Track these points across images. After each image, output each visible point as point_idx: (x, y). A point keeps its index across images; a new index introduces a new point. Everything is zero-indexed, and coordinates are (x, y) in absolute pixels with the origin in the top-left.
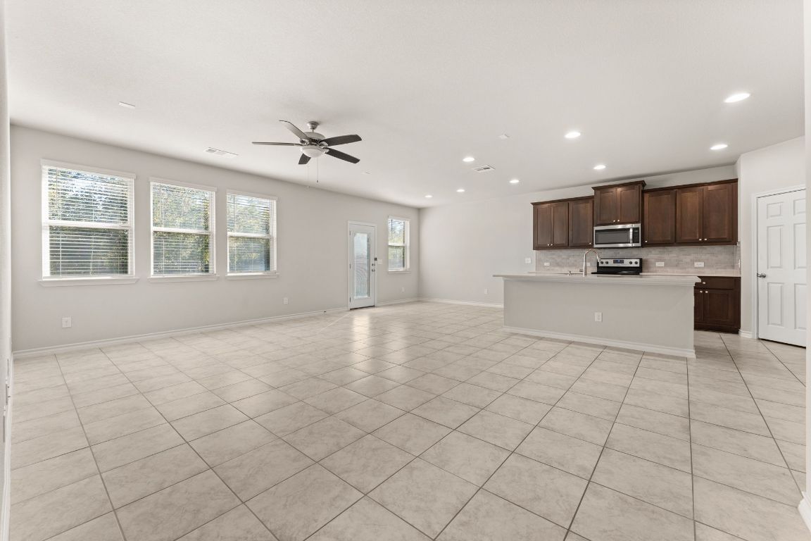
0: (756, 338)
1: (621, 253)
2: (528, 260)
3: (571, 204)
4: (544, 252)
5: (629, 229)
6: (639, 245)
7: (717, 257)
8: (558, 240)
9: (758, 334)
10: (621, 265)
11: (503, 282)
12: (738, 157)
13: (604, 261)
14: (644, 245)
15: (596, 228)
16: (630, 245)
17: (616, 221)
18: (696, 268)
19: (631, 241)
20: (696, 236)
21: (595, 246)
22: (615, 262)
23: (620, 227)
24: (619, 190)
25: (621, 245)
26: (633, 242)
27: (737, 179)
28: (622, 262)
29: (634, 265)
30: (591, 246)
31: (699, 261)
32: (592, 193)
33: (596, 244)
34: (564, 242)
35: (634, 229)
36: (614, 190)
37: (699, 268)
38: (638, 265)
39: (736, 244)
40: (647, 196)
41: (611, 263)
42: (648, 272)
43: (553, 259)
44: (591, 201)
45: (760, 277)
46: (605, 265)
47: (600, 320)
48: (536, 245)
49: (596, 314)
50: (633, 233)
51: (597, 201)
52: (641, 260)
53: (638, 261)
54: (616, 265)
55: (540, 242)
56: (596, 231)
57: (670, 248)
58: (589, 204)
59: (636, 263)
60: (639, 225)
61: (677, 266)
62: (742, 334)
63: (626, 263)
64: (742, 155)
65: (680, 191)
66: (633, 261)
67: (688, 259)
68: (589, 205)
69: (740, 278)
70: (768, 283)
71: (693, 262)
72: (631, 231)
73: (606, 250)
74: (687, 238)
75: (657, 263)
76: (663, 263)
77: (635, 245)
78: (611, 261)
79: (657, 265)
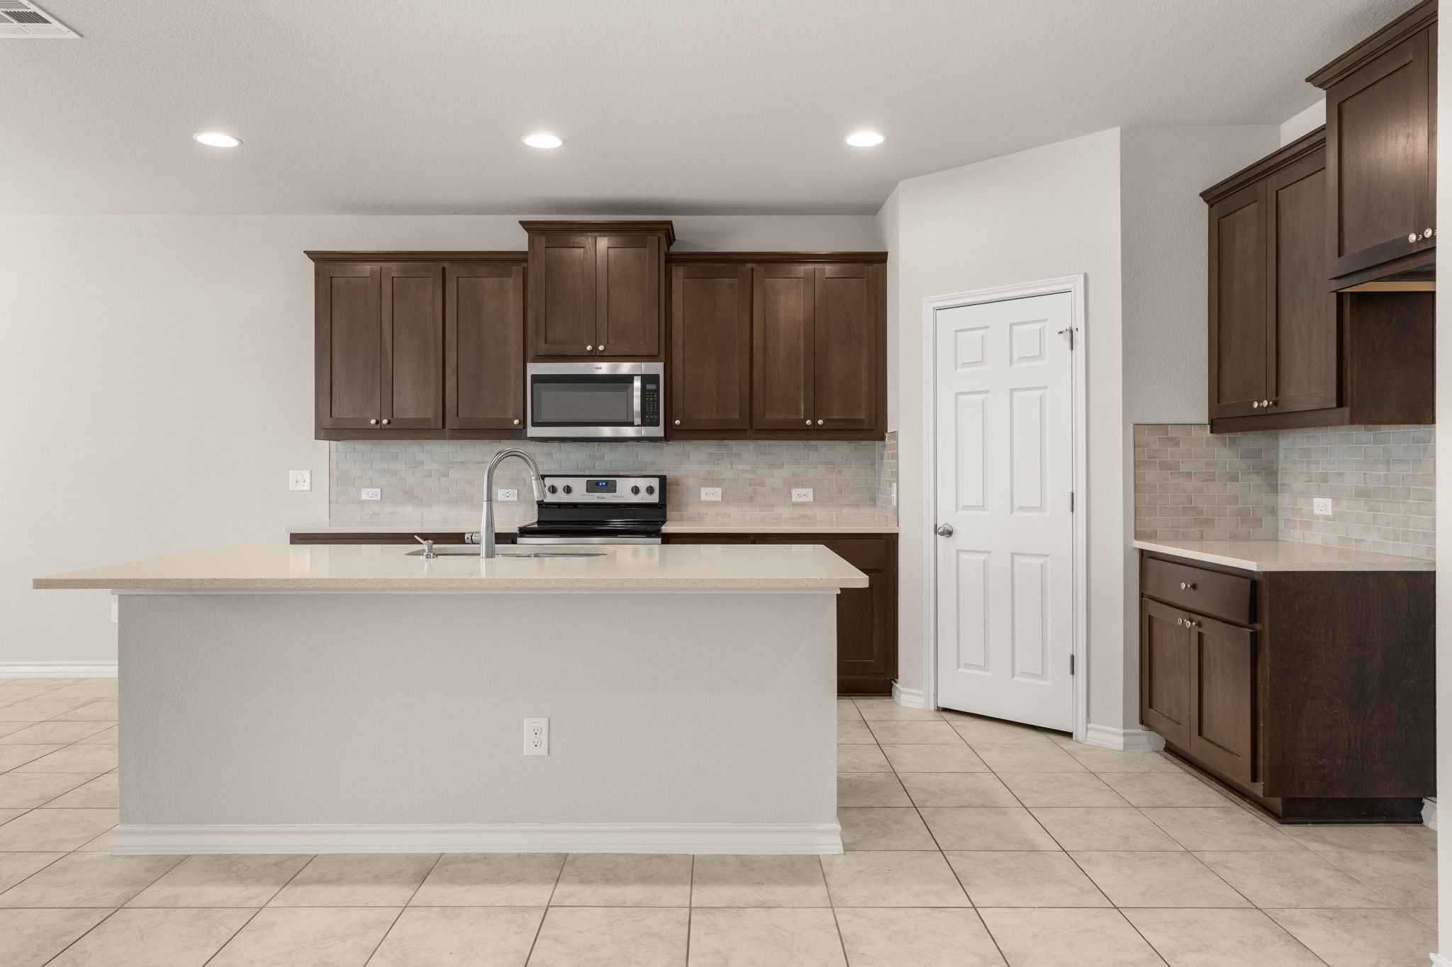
0: (932, 708)
1: (609, 459)
2: (300, 480)
3: (453, 271)
4: (362, 446)
5: (628, 379)
6: (658, 431)
7: (840, 472)
8: (407, 407)
9: (936, 695)
10: (607, 498)
11: (115, 607)
12: (888, 187)
13: (560, 483)
14: (672, 434)
15: (534, 369)
16: (629, 432)
17: (595, 348)
18: (796, 505)
19: (638, 421)
20: (798, 412)
21: (532, 431)
22: (590, 486)
23: (604, 368)
24: (603, 243)
25: (607, 432)
26: (644, 423)
27: (886, 254)
28: (611, 487)
29: (643, 498)
30: (518, 434)
31: (804, 486)
32: (518, 241)
33: (534, 424)
34: (430, 413)
35: (646, 379)
36: (587, 240)
37: (803, 504)
38: (655, 498)
39: (883, 439)
40: (679, 272)
41: (581, 494)
42: (681, 519)
43: (394, 473)
44: (517, 269)
45: (942, 534)
46: (561, 497)
47: (543, 751)
48: (328, 423)
49: (528, 724)
50: (643, 389)
51: (536, 271)
52: (663, 480)
53: (655, 483)
54: (595, 498)
55: (344, 411)
56: (536, 379)
57: (734, 444)
58: (511, 280)
59: (650, 490)
60: (657, 368)
61: (751, 499)
62: (903, 697)
63: (624, 493)
64: (901, 184)
65: (759, 269)
66: (643, 483)
67: (776, 478)
68: (512, 284)
69: (897, 534)
70: (958, 551)
71: (789, 485)
72: (637, 384)
73: (565, 446)
74: (778, 416)
75: (704, 491)
76: (719, 491)
77: (646, 431)
78: (579, 486)
79: (704, 497)
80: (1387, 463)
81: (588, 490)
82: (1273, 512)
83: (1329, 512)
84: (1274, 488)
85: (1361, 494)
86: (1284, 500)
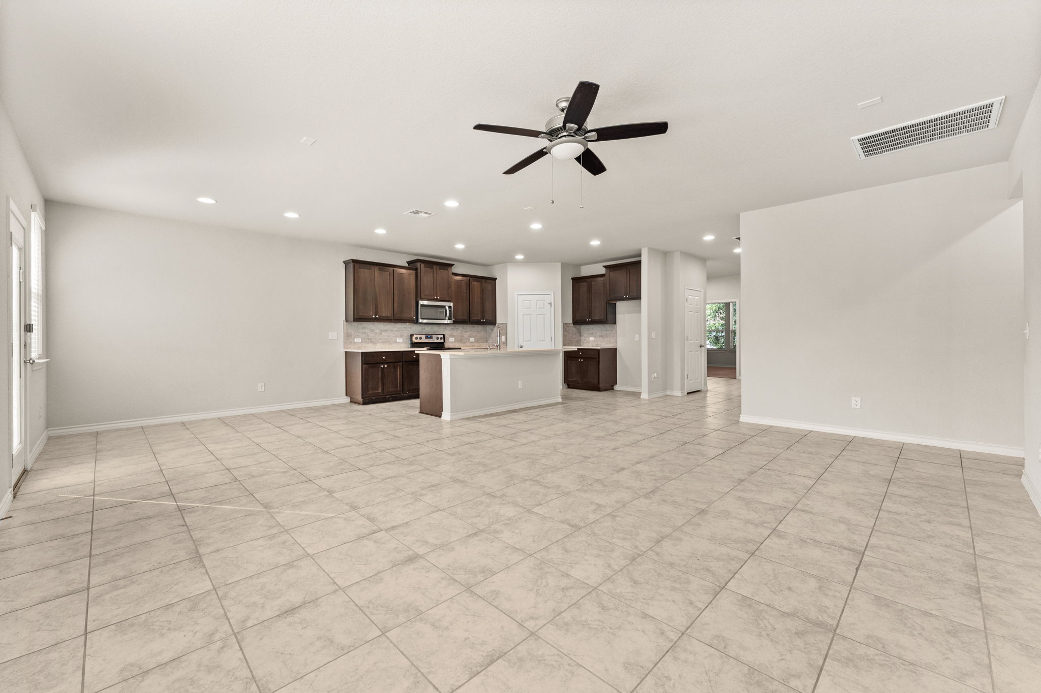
2: (333, 336)
3: (396, 270)
5: (446, 307)
6: (452, 321)
8: (386, 313)
13: (419, 336)
15: (421, 302)
16: (446, 322)
17: (437, 297)
18: (471, 342)
19: (447, 318)
20: (479, 317)
21: (421, 321)
22: (427, 338)
23: (440, 303)
24: (438, 268)
26: (449, 319)
27: (497, 279)
28: (431, 338)
29: (439, 341)
30: (414, 321)
31: (473, 337)
33: (421, 319)
35: (450, 307)
36: (434, 266)
38: (442, 341)
41: (424, 339)
43: (365, 333)
44: (415, 272)
46: (417, 340)
47: (522, 387)
48: (350, 318)
49: (519, 383)
50: (449, 310)
51: (420, 274)
52: (444, 335)
53: (442, 336)
55: (362, 312)
56: (422, 306)
59: (441, 338)
60: (452, 304)
61: (461, 341)
63: (434, 339)
64: (508, 263)
65: (471, 279)
66: (440, 336)
67: (466, 335)
68: (412, 277)
71: (470, 336)
73: (426, 325)
74: (475, 318)
75: (450, 338)
76: (454, 338)
77: (448, 322)
78: (423, 337)
79: (450, 341)
80: (606, 331)
81: (426, 338)
82: (580, 340)
83: (594, 340)
84: (580, 336)
85: (600, 336)
86: (583, 338)
